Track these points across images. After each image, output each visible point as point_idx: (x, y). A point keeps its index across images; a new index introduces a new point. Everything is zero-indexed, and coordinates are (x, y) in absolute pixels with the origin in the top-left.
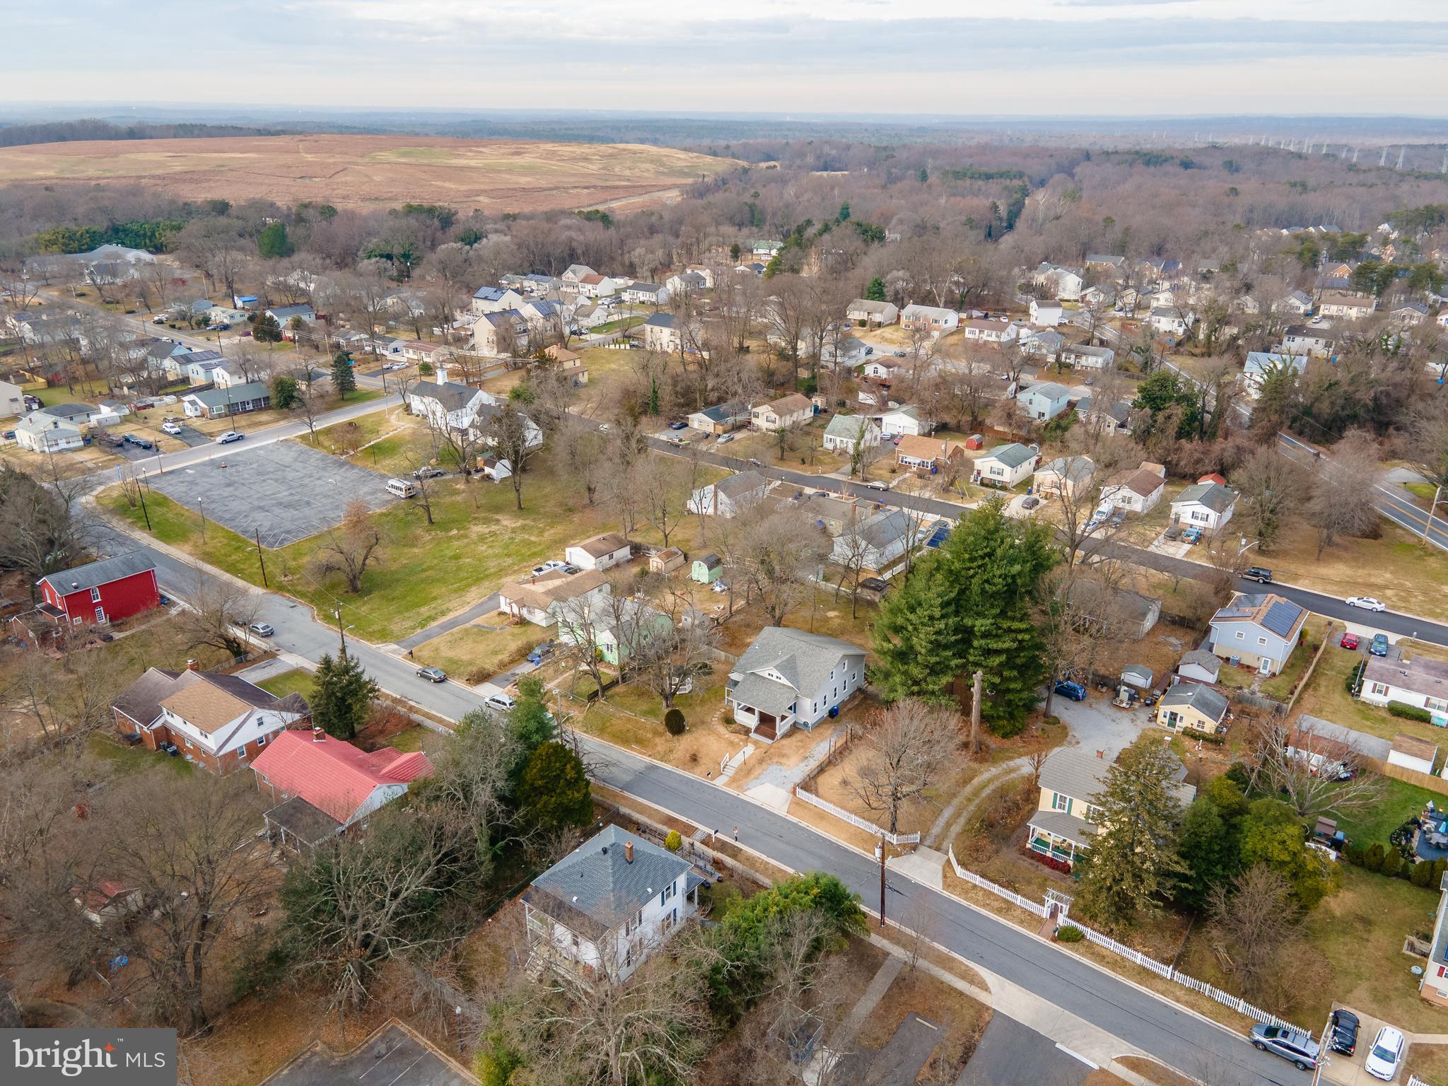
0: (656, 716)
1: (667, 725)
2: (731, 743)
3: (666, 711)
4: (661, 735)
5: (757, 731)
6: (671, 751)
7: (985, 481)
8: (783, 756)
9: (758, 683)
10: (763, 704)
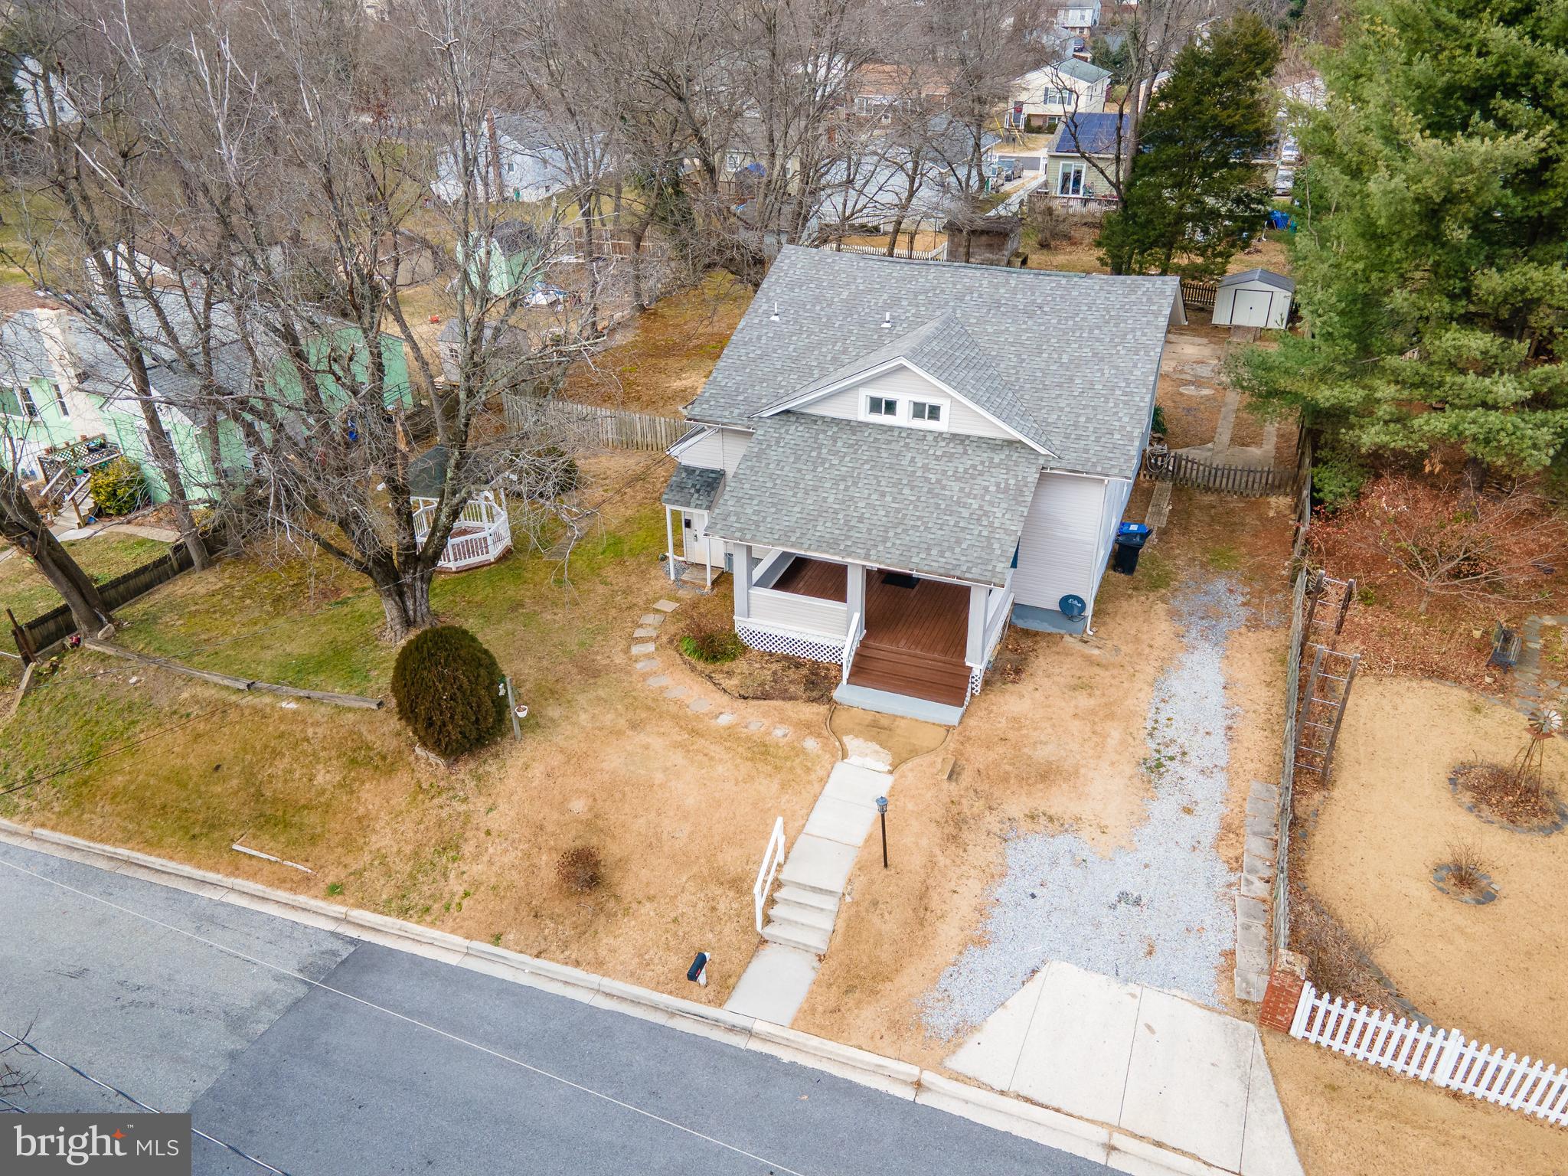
0: (354, 674)
1: (408, 711)
2: (761, 751)
3: (397, 641)
4: (386, 765)
5: (864, 670)
6: (450, 846)
7: (1035, 123)
8: (1046, 775)
9: (824, 451)
10: (869, 531)
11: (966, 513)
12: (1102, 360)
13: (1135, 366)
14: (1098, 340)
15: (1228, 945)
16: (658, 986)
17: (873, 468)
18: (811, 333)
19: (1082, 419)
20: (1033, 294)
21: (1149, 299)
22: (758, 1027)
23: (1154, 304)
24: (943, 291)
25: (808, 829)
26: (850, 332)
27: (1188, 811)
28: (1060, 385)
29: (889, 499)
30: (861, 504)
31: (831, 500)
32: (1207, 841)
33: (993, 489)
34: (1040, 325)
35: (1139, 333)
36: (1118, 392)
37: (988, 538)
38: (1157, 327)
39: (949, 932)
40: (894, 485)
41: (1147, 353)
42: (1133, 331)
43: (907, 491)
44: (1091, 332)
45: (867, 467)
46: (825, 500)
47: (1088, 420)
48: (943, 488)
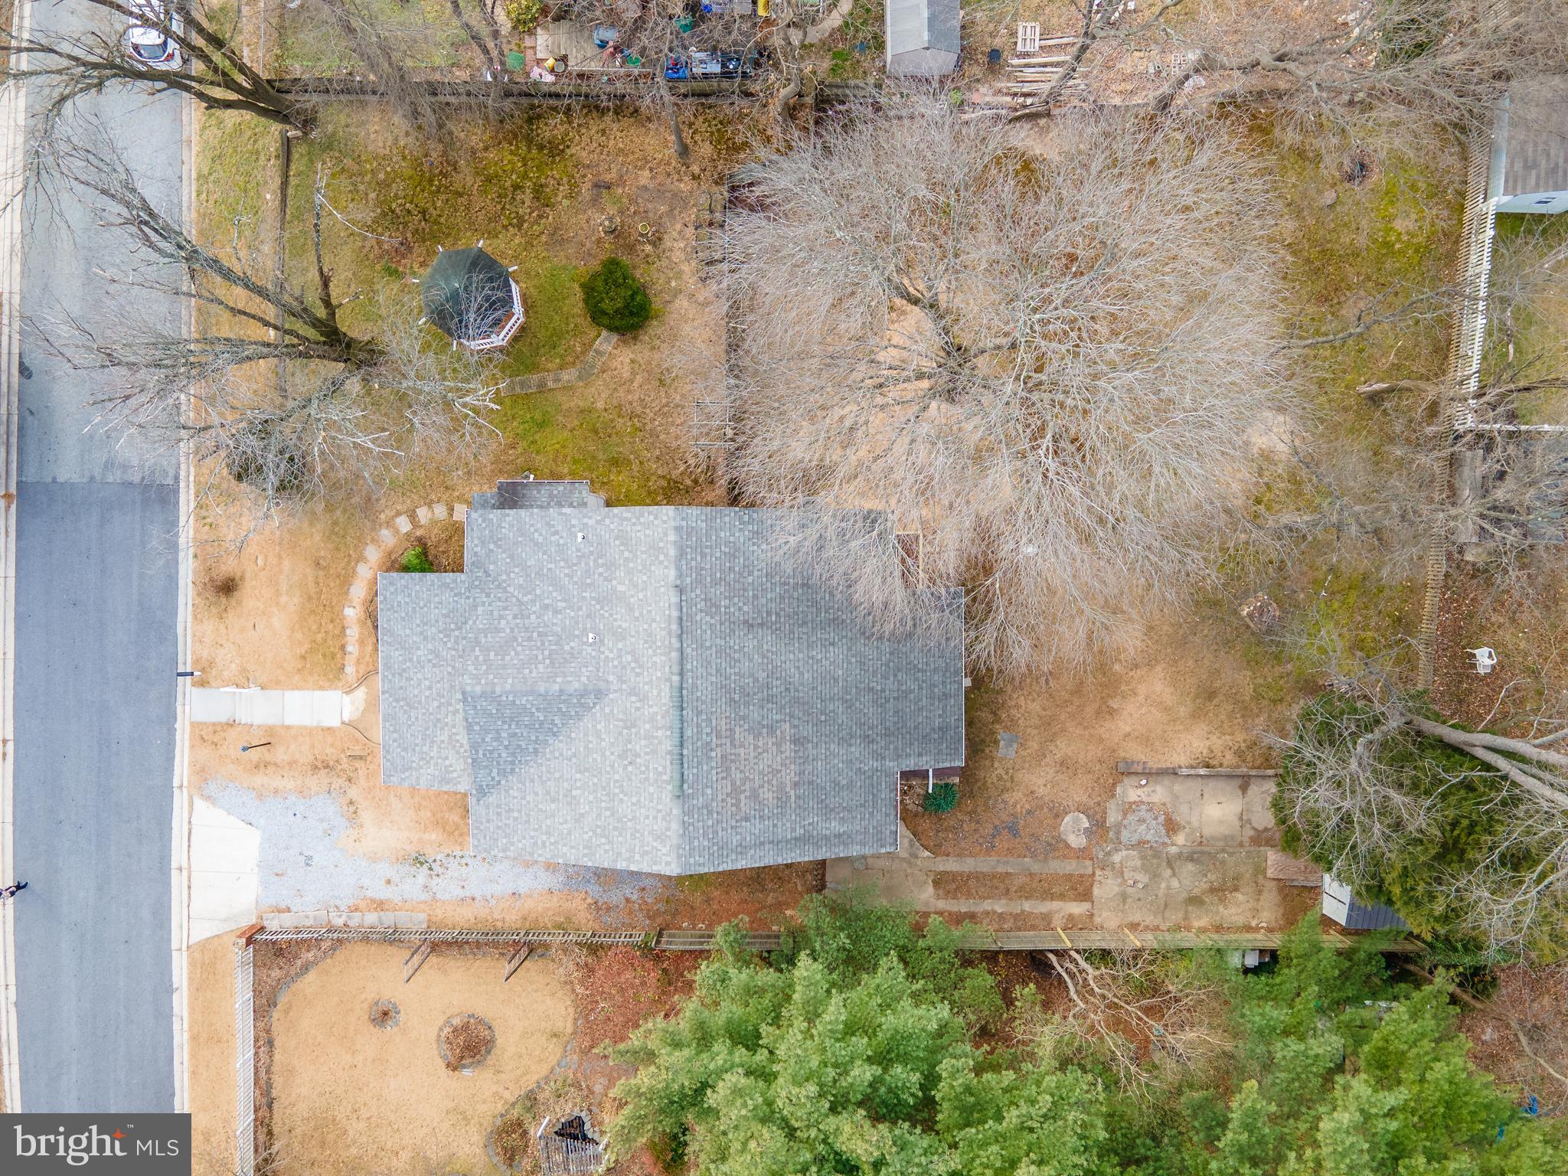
9: (457, 633)
10: (401, 688)
11: (425, 749)
12: (577, 821)
13: (572, 847)
14: (599, 815)
15: (294, 909)
16: (194, 652)
17: (449, 674)
18: (571, 577)
19: (516, 814)
20: (647, 754)
21: (647, 853)
22: (187, 708)
23: (642, 856)
24: (638, 675)
25: (288, 694)
26: (580, 608)
27: (389, 882)
28: (548, 793)
29: (427, 693)
30: (419, 676)
31: (419, 653)
32: (369, 894)
33: (447, 763)
34: (612, 766)
35: (607, 847)
36: (544, 838)
37: (411, 768)
38: (616, 861)
39: (259, 780)
40: (438, 694)
41: (585, 855)
42: (610, 842)
43: (436, 704)
44: (607, 809)
45: (450, 669)
46: (418, 648)
47: (516, 819)
48: (442, 729)
